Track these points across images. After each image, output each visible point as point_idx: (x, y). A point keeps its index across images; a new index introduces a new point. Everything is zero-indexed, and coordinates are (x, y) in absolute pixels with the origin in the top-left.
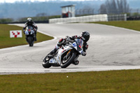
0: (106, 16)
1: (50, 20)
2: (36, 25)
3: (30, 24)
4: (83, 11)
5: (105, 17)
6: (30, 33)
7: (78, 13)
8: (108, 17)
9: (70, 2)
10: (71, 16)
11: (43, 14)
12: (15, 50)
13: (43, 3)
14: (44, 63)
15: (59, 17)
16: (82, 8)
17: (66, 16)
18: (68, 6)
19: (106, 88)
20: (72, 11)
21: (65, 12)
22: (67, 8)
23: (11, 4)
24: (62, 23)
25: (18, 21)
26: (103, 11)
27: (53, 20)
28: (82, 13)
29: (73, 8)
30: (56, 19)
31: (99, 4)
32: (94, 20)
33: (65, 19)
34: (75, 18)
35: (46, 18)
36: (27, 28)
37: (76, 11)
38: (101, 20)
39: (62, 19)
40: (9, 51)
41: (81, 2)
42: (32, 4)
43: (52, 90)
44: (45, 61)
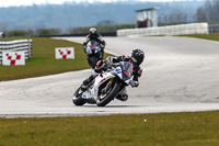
0: (205, 25)
1: (119, 32)
2: (102, 39)
3: (94, 37)
4: (171, 18)
5: (204, 27)
6: (93, 51)
7: (163, 21)
8: (209, 28)
9: (149, 3)
10: (152, 26)
11: (108, 22)
12: (63, 79)
13: (108, 4)
14: (75, 98)
15: (133, 27)
16: (168, 13)
17: (143, 25)
18: (147, 10)
19: (204, 137)
20: (153, 17)
21: (142, 19)
22: (145, 13)
23: (58, 6)
24: (137, 36)
25: (68, 33)
26: (200, 17)
27: (123, 31)
28: (168, 21)
29: (154, 13)
30: (128, 30)
31: (196, 7)
32: (187, 32)
33: (141, 29)
34: (158, 28)
35: (112, 28)
36: (89, 44)
37: (159, 18)
38: (199, 31)
39: (137, 30)
40: (53, 81)
41: (167, 4)
42: (91, 6)
43: (121, 141)
44: (77, 95)
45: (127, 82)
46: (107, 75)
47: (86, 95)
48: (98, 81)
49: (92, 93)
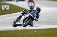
14: (13, 24)
44: (14, 23)
45: (34, 18)
46: (27, 16)
47: (18, 23)
48: (23, 18)
49: (21, 22)
